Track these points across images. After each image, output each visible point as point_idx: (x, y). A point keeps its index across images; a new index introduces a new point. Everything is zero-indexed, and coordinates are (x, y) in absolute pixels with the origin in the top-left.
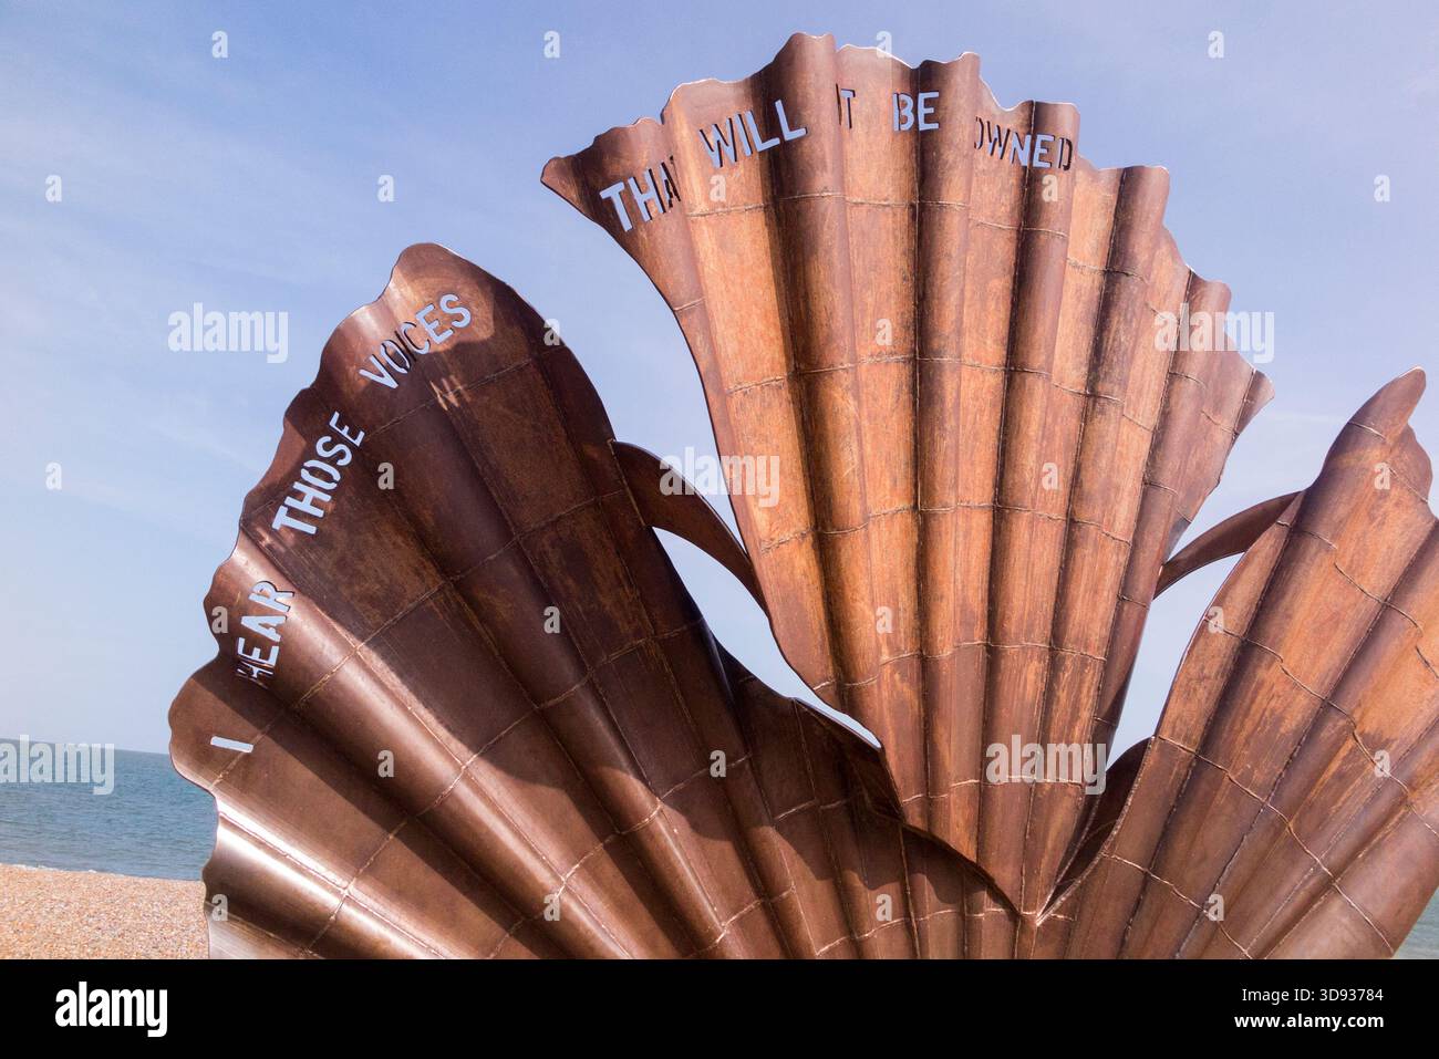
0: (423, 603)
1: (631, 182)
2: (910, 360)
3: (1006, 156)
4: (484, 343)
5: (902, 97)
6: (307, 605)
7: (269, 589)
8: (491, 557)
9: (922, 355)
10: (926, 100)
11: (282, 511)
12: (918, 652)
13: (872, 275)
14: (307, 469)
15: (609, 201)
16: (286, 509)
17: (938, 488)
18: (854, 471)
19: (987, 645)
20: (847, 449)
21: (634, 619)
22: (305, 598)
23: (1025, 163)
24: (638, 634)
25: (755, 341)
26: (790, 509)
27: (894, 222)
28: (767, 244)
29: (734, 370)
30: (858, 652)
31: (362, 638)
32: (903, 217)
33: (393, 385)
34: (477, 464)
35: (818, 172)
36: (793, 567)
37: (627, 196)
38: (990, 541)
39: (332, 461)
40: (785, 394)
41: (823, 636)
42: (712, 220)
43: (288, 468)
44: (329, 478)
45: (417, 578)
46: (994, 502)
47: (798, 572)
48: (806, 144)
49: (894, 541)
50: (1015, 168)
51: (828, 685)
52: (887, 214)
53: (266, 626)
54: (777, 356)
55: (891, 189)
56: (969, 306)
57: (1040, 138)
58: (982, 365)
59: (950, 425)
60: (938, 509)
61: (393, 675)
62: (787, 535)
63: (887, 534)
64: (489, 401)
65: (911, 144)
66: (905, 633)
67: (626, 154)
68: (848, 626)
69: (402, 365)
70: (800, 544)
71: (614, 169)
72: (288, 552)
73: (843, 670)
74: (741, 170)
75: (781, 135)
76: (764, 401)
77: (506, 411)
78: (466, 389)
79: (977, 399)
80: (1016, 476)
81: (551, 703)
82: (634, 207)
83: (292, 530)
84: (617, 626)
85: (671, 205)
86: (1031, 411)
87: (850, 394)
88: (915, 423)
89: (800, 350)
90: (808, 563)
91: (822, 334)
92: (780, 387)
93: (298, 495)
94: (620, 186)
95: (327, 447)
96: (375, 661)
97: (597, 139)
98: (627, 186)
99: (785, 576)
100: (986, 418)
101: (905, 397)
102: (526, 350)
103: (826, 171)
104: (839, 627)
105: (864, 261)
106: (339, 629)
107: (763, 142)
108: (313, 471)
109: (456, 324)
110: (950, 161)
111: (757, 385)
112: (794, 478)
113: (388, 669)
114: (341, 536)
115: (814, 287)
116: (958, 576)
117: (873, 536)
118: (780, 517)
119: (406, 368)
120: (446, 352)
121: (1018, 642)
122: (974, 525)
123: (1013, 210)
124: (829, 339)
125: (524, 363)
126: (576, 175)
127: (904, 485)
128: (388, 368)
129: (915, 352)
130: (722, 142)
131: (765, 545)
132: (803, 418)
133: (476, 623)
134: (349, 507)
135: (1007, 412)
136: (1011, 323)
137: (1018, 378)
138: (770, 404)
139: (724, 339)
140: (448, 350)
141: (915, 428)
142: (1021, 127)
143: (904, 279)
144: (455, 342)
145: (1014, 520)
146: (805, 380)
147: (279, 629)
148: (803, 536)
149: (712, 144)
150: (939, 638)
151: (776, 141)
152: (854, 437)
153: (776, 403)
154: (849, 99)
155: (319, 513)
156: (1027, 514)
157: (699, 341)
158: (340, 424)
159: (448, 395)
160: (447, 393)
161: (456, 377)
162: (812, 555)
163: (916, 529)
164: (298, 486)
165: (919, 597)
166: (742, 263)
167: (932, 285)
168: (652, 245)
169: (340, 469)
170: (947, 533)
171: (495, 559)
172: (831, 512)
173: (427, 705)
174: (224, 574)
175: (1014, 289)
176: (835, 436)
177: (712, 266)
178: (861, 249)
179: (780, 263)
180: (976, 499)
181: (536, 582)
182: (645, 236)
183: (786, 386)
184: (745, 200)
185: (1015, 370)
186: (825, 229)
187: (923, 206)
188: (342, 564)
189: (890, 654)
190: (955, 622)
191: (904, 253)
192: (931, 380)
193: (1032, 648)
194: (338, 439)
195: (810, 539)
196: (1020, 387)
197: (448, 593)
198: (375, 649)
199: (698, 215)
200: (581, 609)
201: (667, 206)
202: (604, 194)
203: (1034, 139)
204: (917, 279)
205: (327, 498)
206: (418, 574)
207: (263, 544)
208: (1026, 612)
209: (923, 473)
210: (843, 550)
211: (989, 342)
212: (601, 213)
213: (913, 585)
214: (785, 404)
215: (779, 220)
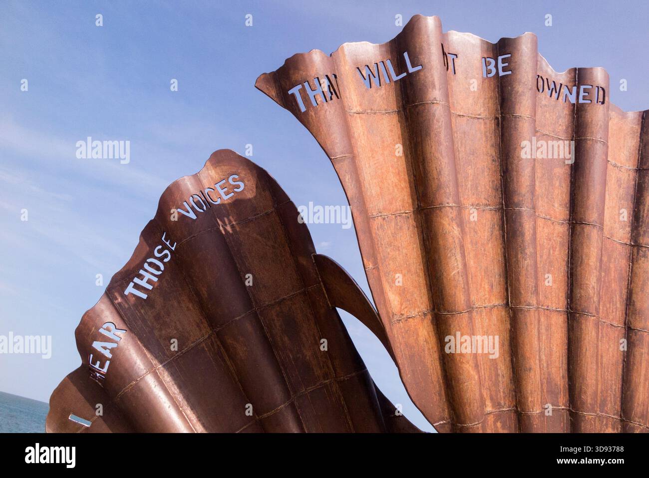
0: (199, 344)
1: (306, 84)
2: (499, 209)
3: (560, 98)
4: (250, 200)
5: (488, 59)
6: (133, 338)
7: (112, 327)
8: (237, 318)
9: (507, 206)
10: (502, 59)
11: (132, 284)
12: (515, 408)
13: (471, 157)
14: (148, 263)
15: (293, 95)
16: (133, 284)
17: (522, 292)
18: (458, 273)
19: (569, 410)
20: (453, 258)
21: (323, 366)
22: (133, 335)
23: (573, 101)
24: (326, 376)
25: (391, 188)
26: (415, 295)
27: (485, 128)
28: (400, 132)
29: (376, 204)
30: (465, 400)
31: (161, 362)
32: (491, 125)
33: (194, 217)
34: (238, 265)
35: (430, 90)
36: (418, 335)
37: (303, 92)
38: (567, 335)
39: (161, 259)
40: (412, 222)
41: (440, 387)
42: (363, 116)
43: (137, 262)
44: (158, 268)
45: (197, 329)
46: (568, 308)
47: (421, 339)
48: (422, 74)
49: (493, 327)
50: (566, 105)
51: (444, 423)
52: (480, 123)
53: (105, 348)
54: (406, 197)
55: (482, 109)
56: (540, 182)
57: (582, 87)
58: (552, 219)
59: (529, 250)
60: (523, 307)
61: (176, 387)
62: (414, 313)
63: (487, 320)
64: (249, 231)
65: (494, 84)
66: (504, 392)
67: (302, 68)
68: (458, 381)
69: (201, 208)
70: (422, 320)
71: (296, 77)
72: (129, 308)
73: (455, 413)
74: (383, 91)
75: (407, 71)
76: (398, 225)
77: (259, 237)
78: (237, 224)
79: (550, 240)
80: (582, 291)
81: (265, 415)
82: (307, 97)
83: (134, 296)
84: (313, 370)
85: (331, 99)
86: (590, 249)
87: (454, 223)
88: (505, 249)
89: (421, 195)
90: (428, 333)
91: (434, 184)
92: (408, 218)
93: (141, 277)
94: (300, 87)
95: (160, 251)
96: (166, 377)
97: (287, 61)
98: (303, 86)
99: (412, 341)
100: (557, 253)
101: (497, 232)
102: (271, 204)
103: (435, 89)
104: (452, 381)
105: (465, 148)
106: (149, 355)
107: (397, 76)
108: (151, 264)
109: (236, 190)
110: (520, 92)
111: (392, 215)
112: (418, 276)
113: (173, 383)
114: (159, 301)
115: (428, 156)
116: (543, 357)
117: (477, 321)
118: (408, 300)
119: (203, 210)
120: (229, 204)
121: (593, 410)
122: (553, 322)
123: (567, 128)
124: (439, 187)
125: (270, 211)
126: (275, 82)
127: (498, 289)
128: (192, 208)
129: (502, 205)
130: (371, 75)
131: (396, 318)
132: (423, 238)
133: (227, 358)
134: (166, 285)
135: (572, 251)
136: (571, 194)
137: (578, 228)
138: (401, 228)
139: (369, 184)
140: (230, 203)
141: (504, 253)
142: (570, 82)
143: (493, 160)
144: (234, 199)
145: (583, 321)
146: (425, 213)
147: (112, 351)
148: (425, 315)
149: (365, 75)
150: (530, 399)
151: (405, 74)
152: (458, 250)
153: (405, 227)
154: (453, 59)
155: (150, 287)
156: (593, 318)
157: (348, 179)
158: (166, 239)
159: (226, 227)
160: (226, 225)
161: (233, 217)
162: (431, 328)
163: (508, 319)
164: (142, 272)
165: (513, 368)
166: (383, 142)
167: (512, 163)
168: (317, 119)
169: (164, 264)
170: (531, 324)
171: (239, 319)
172: (443, 299)
173: (193, 408)
174: (88, 316)
175: (571, 174)
176: (445, 249)
177: (363, 142)
178: (464, 141)
179: (408, 143)
180: (554, 305)
181: (265, 338)
182: (313, 114)
183: (413, 216)
184: (386, 107)
185: (577, 223)
186: (435, 122)
187: (503, 118)
188: (157, 317)
189: (493, 406)
190: (542, 391)
191: (492, 146)
192: (514, 222)
193: (607, 418)
194: (165, 247)
195: (429, 317)
196: (580, 233)
197: (213, 339)
198: (168, 370)
199: (354, 113)
200: (291, 357)
201: (328, 99)
202: (290, 92)
203: (578, 88)
204: (502, 161)
205: (155, 279)
206: (198, 326)
207: (116, 302)
208: (599, 391)
209: (511, 282)
210: (452, 326)
211: (556, 205)
212: (288, 103)
213: (508, 359)
214: (411, 228)
215: (407, 119)
